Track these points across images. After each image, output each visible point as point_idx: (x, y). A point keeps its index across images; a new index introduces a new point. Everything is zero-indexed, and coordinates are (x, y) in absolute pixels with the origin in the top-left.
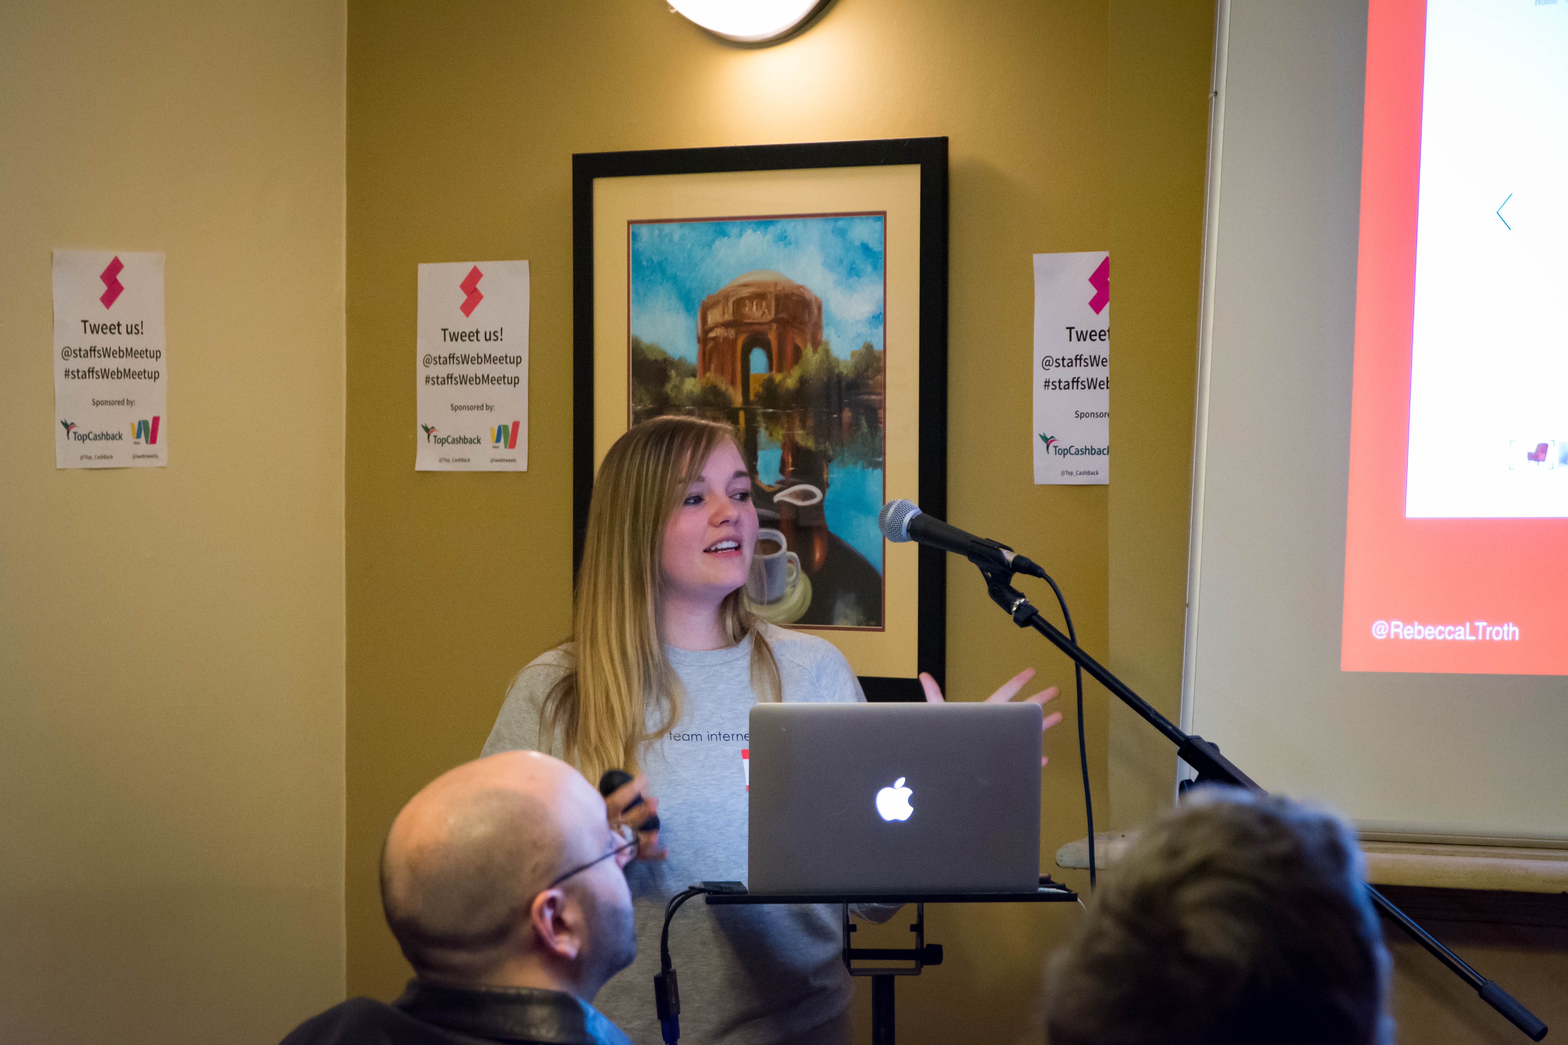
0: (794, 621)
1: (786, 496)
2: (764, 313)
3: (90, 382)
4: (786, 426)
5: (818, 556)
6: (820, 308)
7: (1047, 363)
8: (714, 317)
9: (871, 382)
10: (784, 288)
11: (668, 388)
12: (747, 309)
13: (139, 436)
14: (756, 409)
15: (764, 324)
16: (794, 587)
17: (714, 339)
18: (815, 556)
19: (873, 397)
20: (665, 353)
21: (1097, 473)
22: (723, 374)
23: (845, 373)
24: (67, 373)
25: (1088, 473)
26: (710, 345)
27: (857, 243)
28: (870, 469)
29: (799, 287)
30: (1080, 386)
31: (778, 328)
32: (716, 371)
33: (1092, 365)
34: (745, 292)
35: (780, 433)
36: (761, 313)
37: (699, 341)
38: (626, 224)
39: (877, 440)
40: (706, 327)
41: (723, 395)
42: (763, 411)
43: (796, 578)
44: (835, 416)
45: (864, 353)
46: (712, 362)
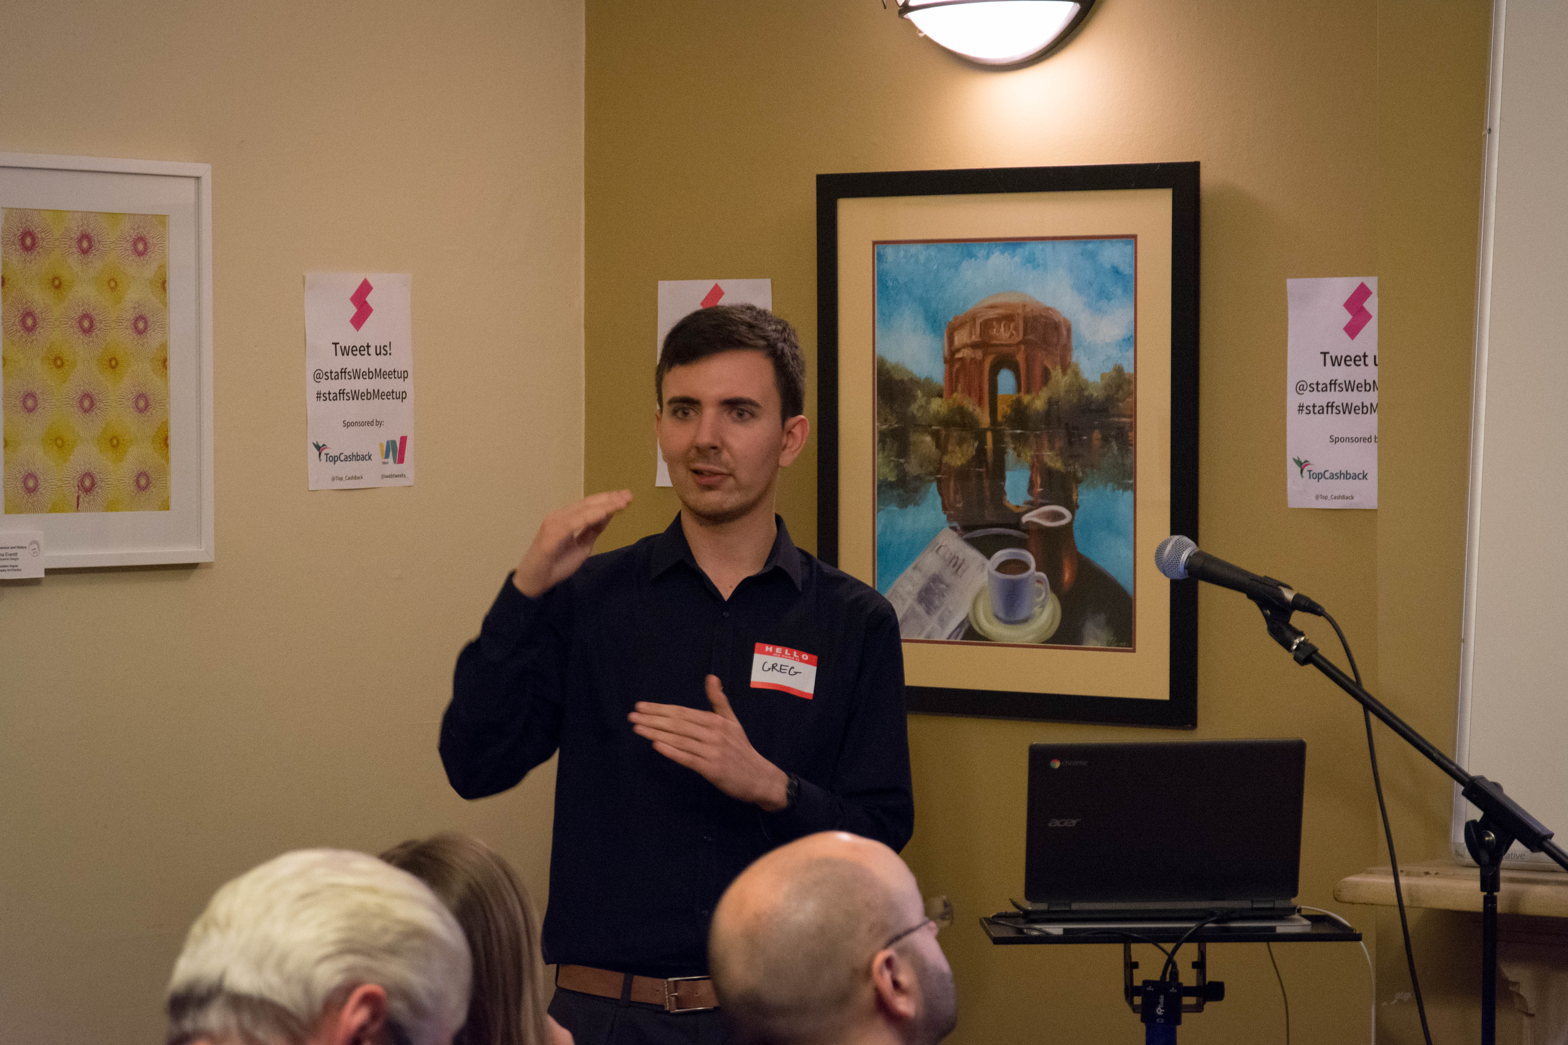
0: (1043, 641)
1: (1034, 516)
2: (1012, 335)
3: (340, 404)
4: (1035, 448)
5: (1067, 576)
6: (1069, 330)
7: (1300, 388)
8: (961, 338)
9: (1121, 404)
10: (1032, 311)
11: (914, 408)
12: (995, 330)
13: (387, 456)
14: (1004, 430)
15: (1012, 345)
16: (1043, 606)
17: (961, 359)
18: (1064, 576)
19: (1124, 420)
20: (911, 373)
21: (1352, 498)
22: (970, 394)
23: (1095, 394)
24: (319, 395)
25: (1343, 497)
26: (957, 366)
27: (1109, 267)
29: (1048, 309)
30: (1335, 410)
31: (1026, 350)
32: (963, 392)
33: (1347, 390)
34: (992, 314)
35: (1028, 454)
36: (1008, 335)
37: (946, 361)
38: (871, 244)
39: (1128, 462)
40: (953, 348)
41: (970, 415)
42: (1011, 431)
43: (1045, 598)
44: (1085, 438)
45: (1114, 376)
46: (959, 383)
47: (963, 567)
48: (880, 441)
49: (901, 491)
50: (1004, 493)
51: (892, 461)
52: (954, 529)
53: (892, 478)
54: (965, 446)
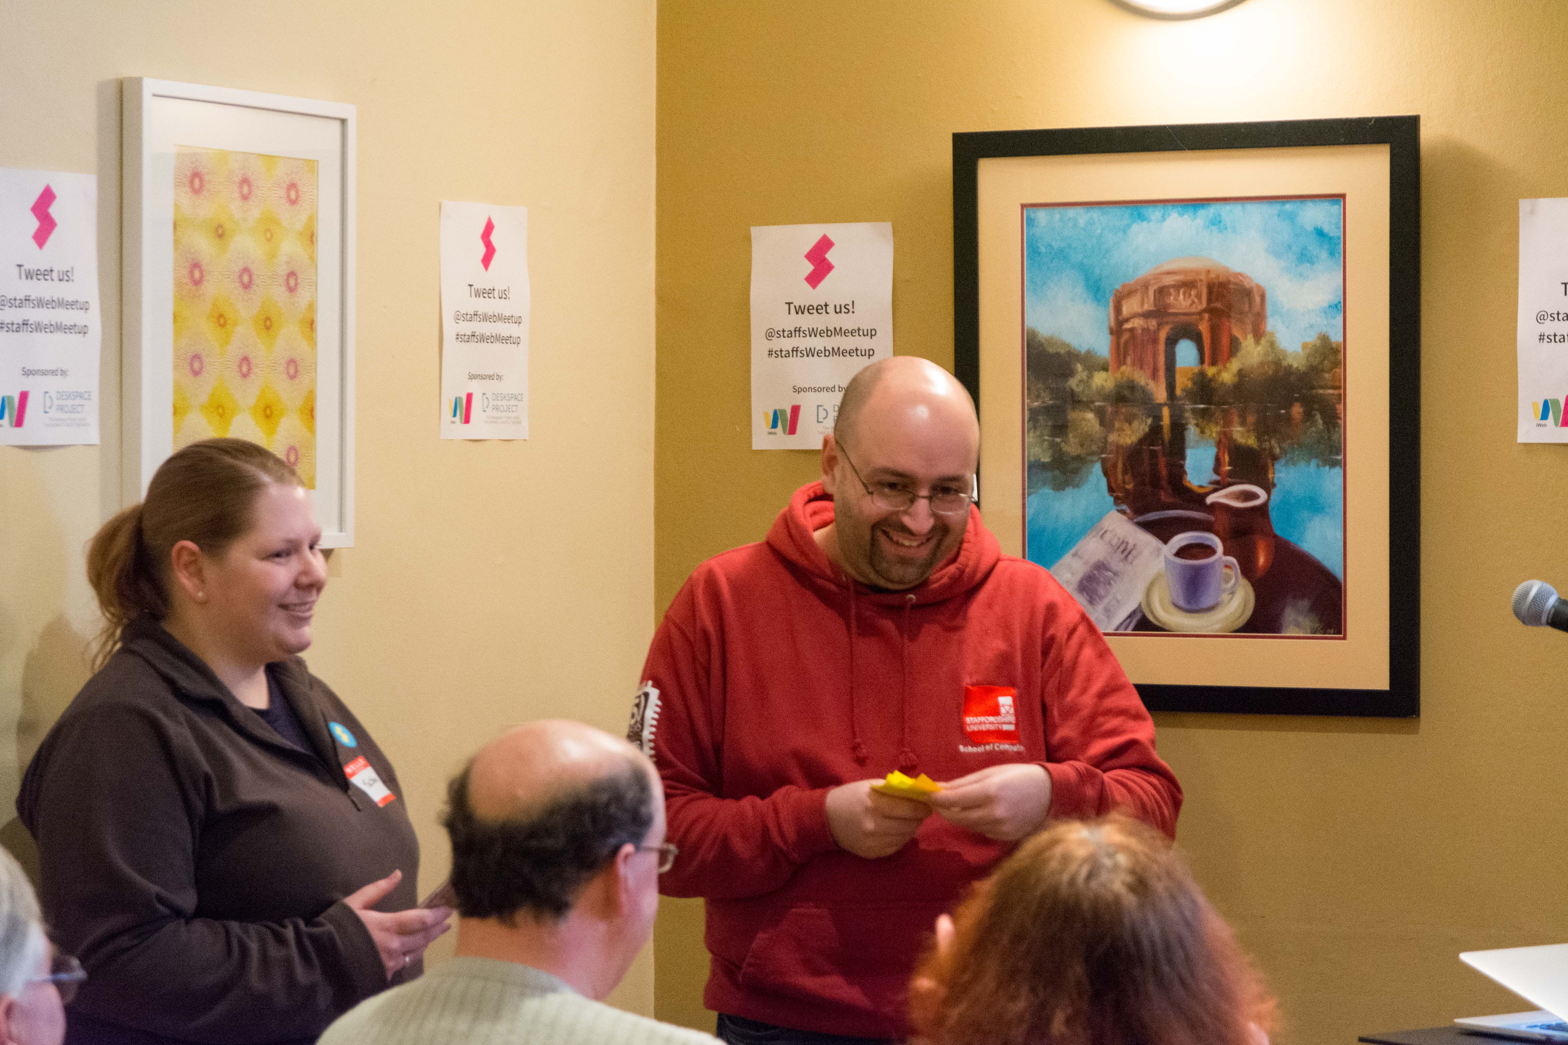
0: (1231, 630)
1: (1221, 497)
2: (1193, 302)
4: (1222, 423)
5: (1262, 560)
6: (1263, 297)
8: (1130, 307)
9: (1328, 375)
10: (1218, 276)
11: (1073, 383)
12: (1172, 298)
14: (1183, 404)
15: (1193, 314)
16: (1233, 593)
17: (1132, 330)
18: (1258, 561)
19: (1331, 391)
20: (1068, 346)
22: (1141, 368)
23: (1295, 365)
26: (1126, 336)
28: (1327, 468)
29: (1237, 275)
31: (1210, 319)
32: (1133, 364)
34: (1168, 281)
35: (1214, 430)
36: (1189, 302)
37: (1112, 332)
38: (1020, 208)
39: (1335, 437)
40: (1121, 318)
41: (1144, 391)
42: (1191, 406)
43: (1235, 584)
44: (1283, 411)
45: (1318, 345)
46: (1129, 355)
47: (1134, 553)
48: (1029, 421)
49: (1057, 472)
50: (1185, 472)
51: (1045, 440)
52: (1123, 512)
53: (1046, 459)
54: (1135, 424)
